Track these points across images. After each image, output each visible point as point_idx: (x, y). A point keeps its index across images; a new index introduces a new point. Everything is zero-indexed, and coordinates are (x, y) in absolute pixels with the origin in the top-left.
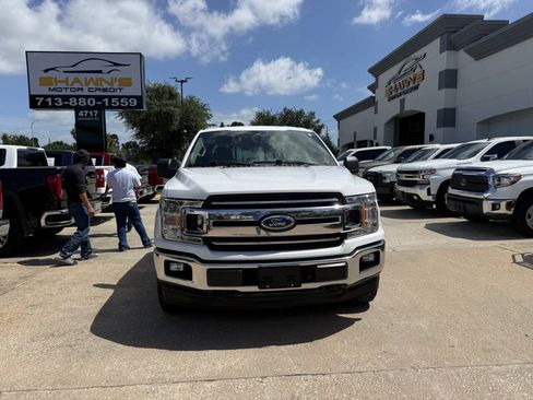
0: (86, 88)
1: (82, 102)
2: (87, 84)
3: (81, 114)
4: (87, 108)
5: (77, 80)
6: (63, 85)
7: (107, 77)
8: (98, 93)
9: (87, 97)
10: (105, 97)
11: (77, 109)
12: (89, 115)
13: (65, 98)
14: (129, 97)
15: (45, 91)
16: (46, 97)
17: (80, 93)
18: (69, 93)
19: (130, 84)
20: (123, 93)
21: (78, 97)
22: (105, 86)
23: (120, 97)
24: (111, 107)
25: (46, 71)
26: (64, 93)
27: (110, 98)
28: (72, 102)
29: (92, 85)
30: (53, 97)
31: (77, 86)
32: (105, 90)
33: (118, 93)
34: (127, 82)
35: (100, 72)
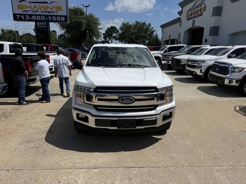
0: (40, 11)
1: (38, 18)
2: (40, 9)
3: (38, 24)
4: (41, 21)
5: (35, 7)
6: (29, 9)
7: (50, 5)
8: (46, 14)
9: (40, 15)
10: (49, 16)
11: (36, 21)
12: (42, 24)
13: (30, 16)
14: (61, 16)
15: (20, 12)
16: (21, 15)
17: (37, 13)
18: (32, 13)
19: (61, 10)
20: (58, 14)
21: (36, 15)
22: (49, 10)
23: (56, 16)
24: (52, 21)
25: (20, 2)
26: (29, 13)
27: (52, 16)
28: (34, 18)
29: (43, 10)
30: (24, 15)
31: (36, 9)
32: (49, 12)
33: (55, 14)
34: (59, 8)
35: (47, 3)
